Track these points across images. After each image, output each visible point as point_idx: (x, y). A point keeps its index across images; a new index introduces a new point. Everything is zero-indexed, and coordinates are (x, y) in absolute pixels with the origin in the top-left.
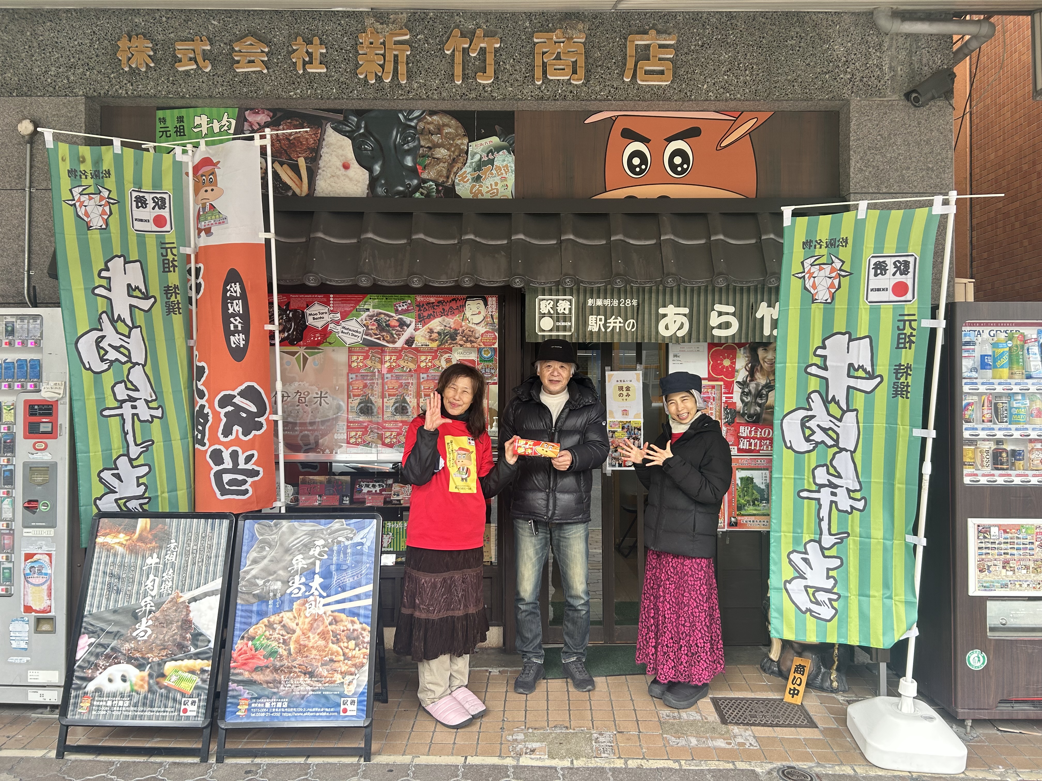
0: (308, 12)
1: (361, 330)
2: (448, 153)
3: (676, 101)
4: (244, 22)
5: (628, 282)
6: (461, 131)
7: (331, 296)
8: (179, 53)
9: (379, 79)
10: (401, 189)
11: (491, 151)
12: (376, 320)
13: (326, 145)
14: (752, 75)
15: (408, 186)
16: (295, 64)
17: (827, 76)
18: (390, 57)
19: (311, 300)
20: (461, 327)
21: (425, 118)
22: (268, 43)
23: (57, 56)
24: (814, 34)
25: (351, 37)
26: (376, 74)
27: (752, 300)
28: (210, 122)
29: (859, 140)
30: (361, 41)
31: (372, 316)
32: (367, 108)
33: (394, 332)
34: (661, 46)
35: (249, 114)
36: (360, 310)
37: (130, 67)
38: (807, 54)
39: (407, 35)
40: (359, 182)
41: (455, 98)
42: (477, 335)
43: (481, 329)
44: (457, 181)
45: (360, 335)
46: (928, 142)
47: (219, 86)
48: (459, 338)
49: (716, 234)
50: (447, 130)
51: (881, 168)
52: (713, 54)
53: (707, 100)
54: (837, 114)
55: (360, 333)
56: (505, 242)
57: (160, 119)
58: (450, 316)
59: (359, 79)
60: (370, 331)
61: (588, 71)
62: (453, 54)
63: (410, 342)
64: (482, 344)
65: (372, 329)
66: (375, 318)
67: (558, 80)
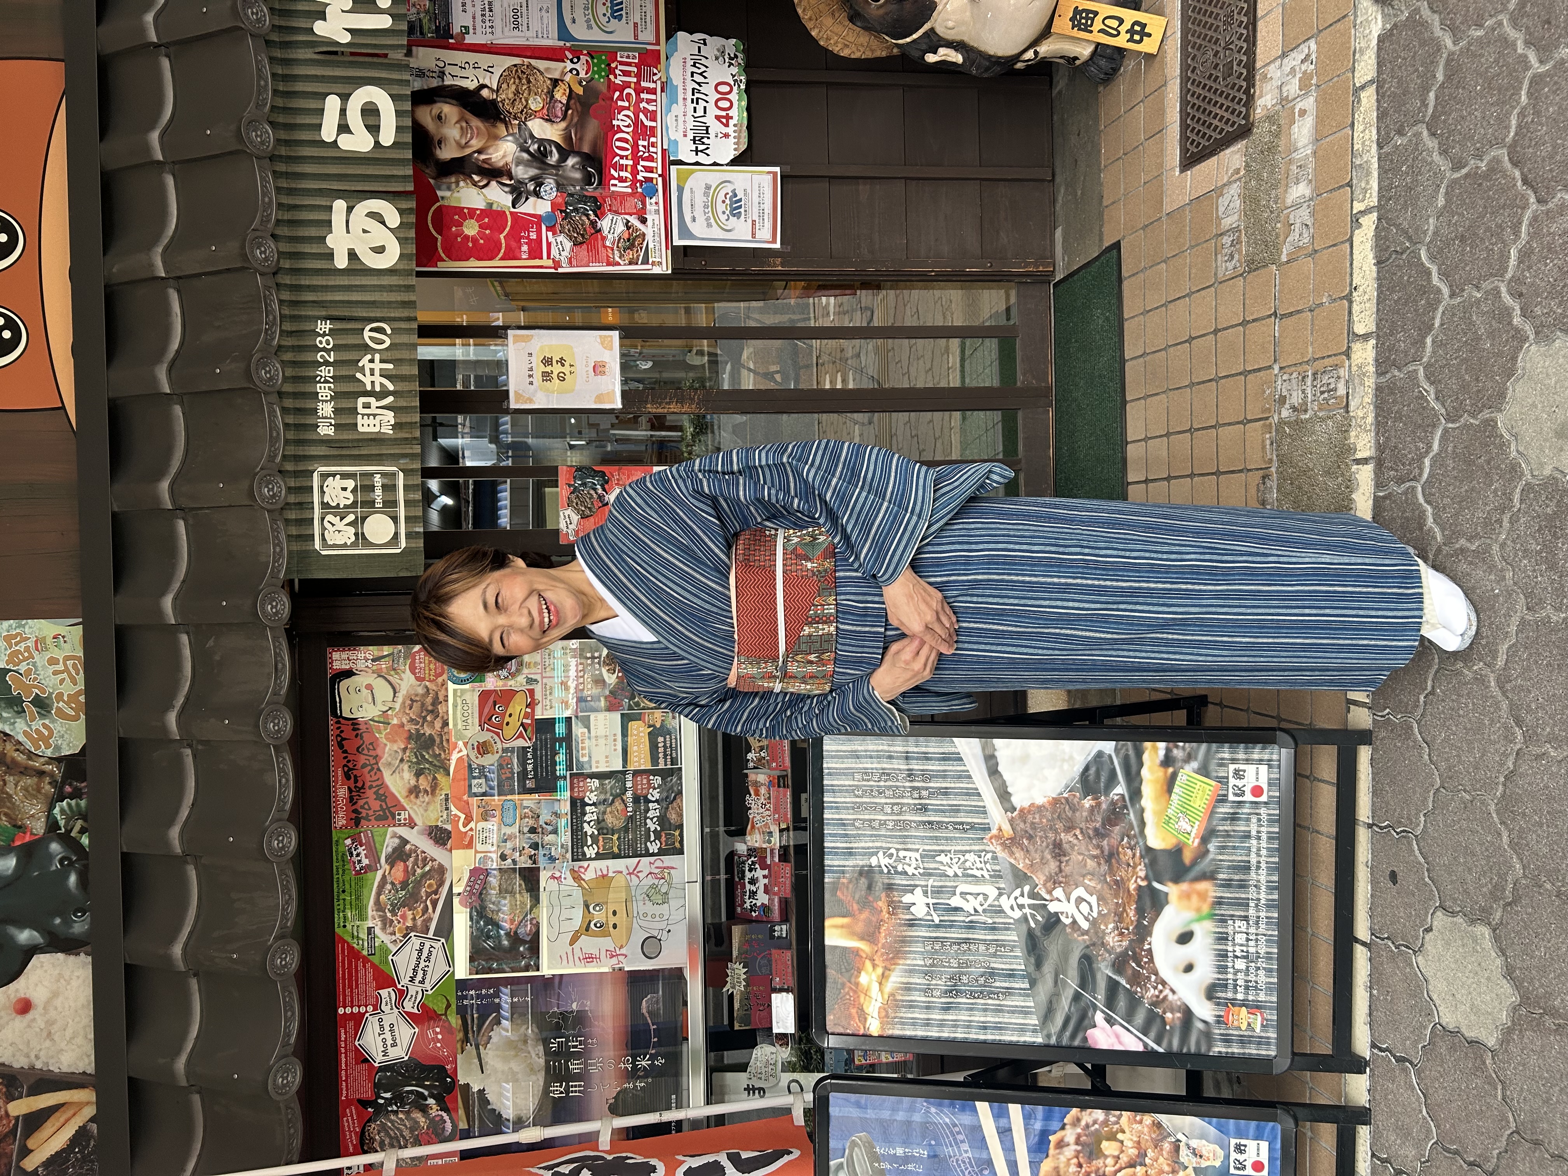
1: (415, 942)
5: (268, 351)
7: (341, 1011)
10: (73, 879)
12: (393, 912)
15: (67, 864)
19: (351, 1055)
20: (402, 725)
27: (310, 54)
31: (384, 920)
33: (419, 871)
36: (370, 946)
40: (60, 975)
42: (421, 690)
43: (407, 682)
44: (49, 753)
45: (427, 945)
48: (428, 731)
49: (148, 148)
55: (422, 945)
56: (184, 638)
58: (378, 752)
60: (419, 922)
63: (440, 836)
64: (440, 680)
65: (414, 919)
66: (389, 915)
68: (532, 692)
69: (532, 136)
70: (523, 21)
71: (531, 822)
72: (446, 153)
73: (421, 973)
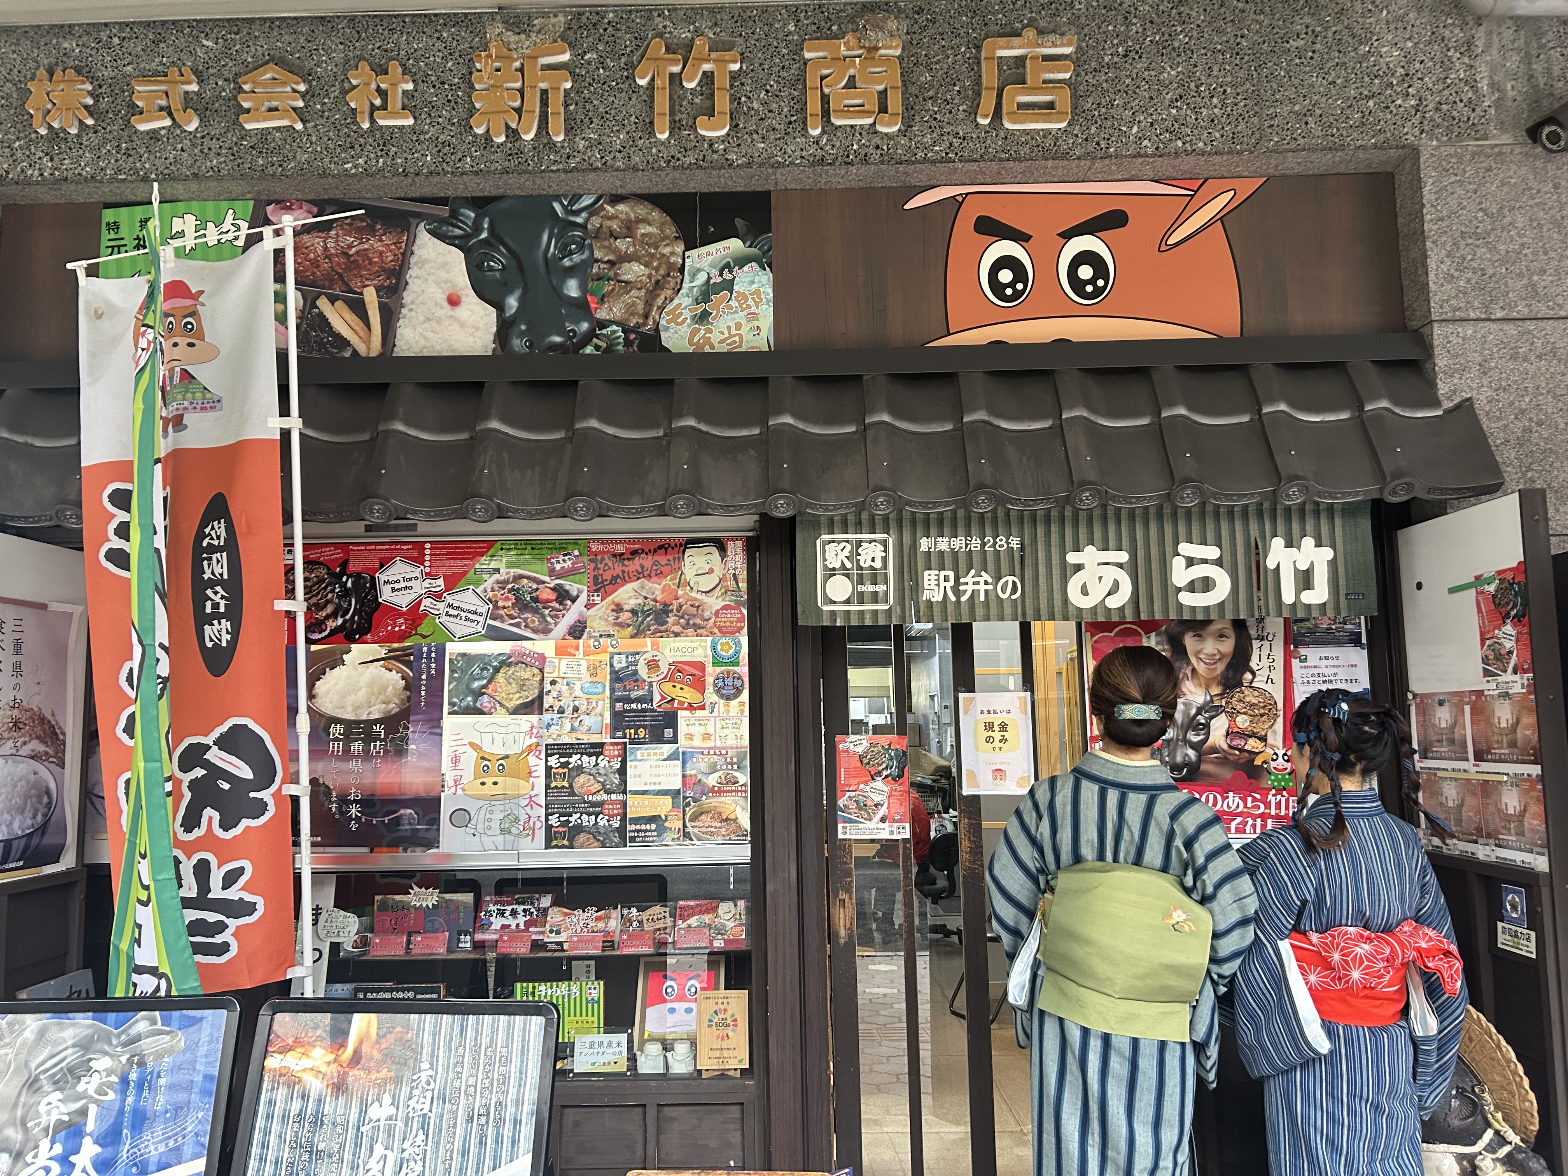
0: (382, 18)
1: (483, 609)
2: (647, 271)
3: (1079, 158)
4: (261, 42)
5: (1001, 501)
6: (671, 230)
7: (427, 545)
8: (139, 99)
9: (513, 134)
10: (558, 339)
11: (727, 265)
12: (511, 590)
13: (416, 264)
14: (1224, 105)
15: (570, 335)
16: (354, 111)
17: (1371, 103)
18: (532, 93)
19: (388, 554)
20: (677, 599)
21: (602, 208)
22: (305, 75)
24: (1340, 27)
25: (461, 60)
26: (507, 127)
27: (1254, 532)
28: (201, 226)
29: (1442, 220)
30: (478, 65)
31: (506, 582)
32: (494, 193)
34: (1046, 59)
35: (273, 211)
36: (482, 570)
38: (1330, 64)
39: (564, 52)
40: (477, 329)
41: (656, 166)
42: (707, 614)
43: (715, 603)
44: (663, 322)
45: (480, 619)
47: (212, 156)
48: (671, 619)
49: (1172, 404)
50: (644, 229)
51: (1490, 272)
52: (1148, 69)
53: (1138, 155)
54: (1389, 177)
55: (481, 614)
56: (756, 431)
57: (108, 224)
58: (654, 579)
59: (476, 136)
60: (501, 612)
61: (908, 107)
62: (651, 85)
63: (577, 631)
64: (716, 631)
65: (504, 608)
66: (510, 586)
67: (852, 126)
68: (703, 708)
69: (1212, 718)
71: (583, 708)
72: (1189, 641)
73: (455, 613)
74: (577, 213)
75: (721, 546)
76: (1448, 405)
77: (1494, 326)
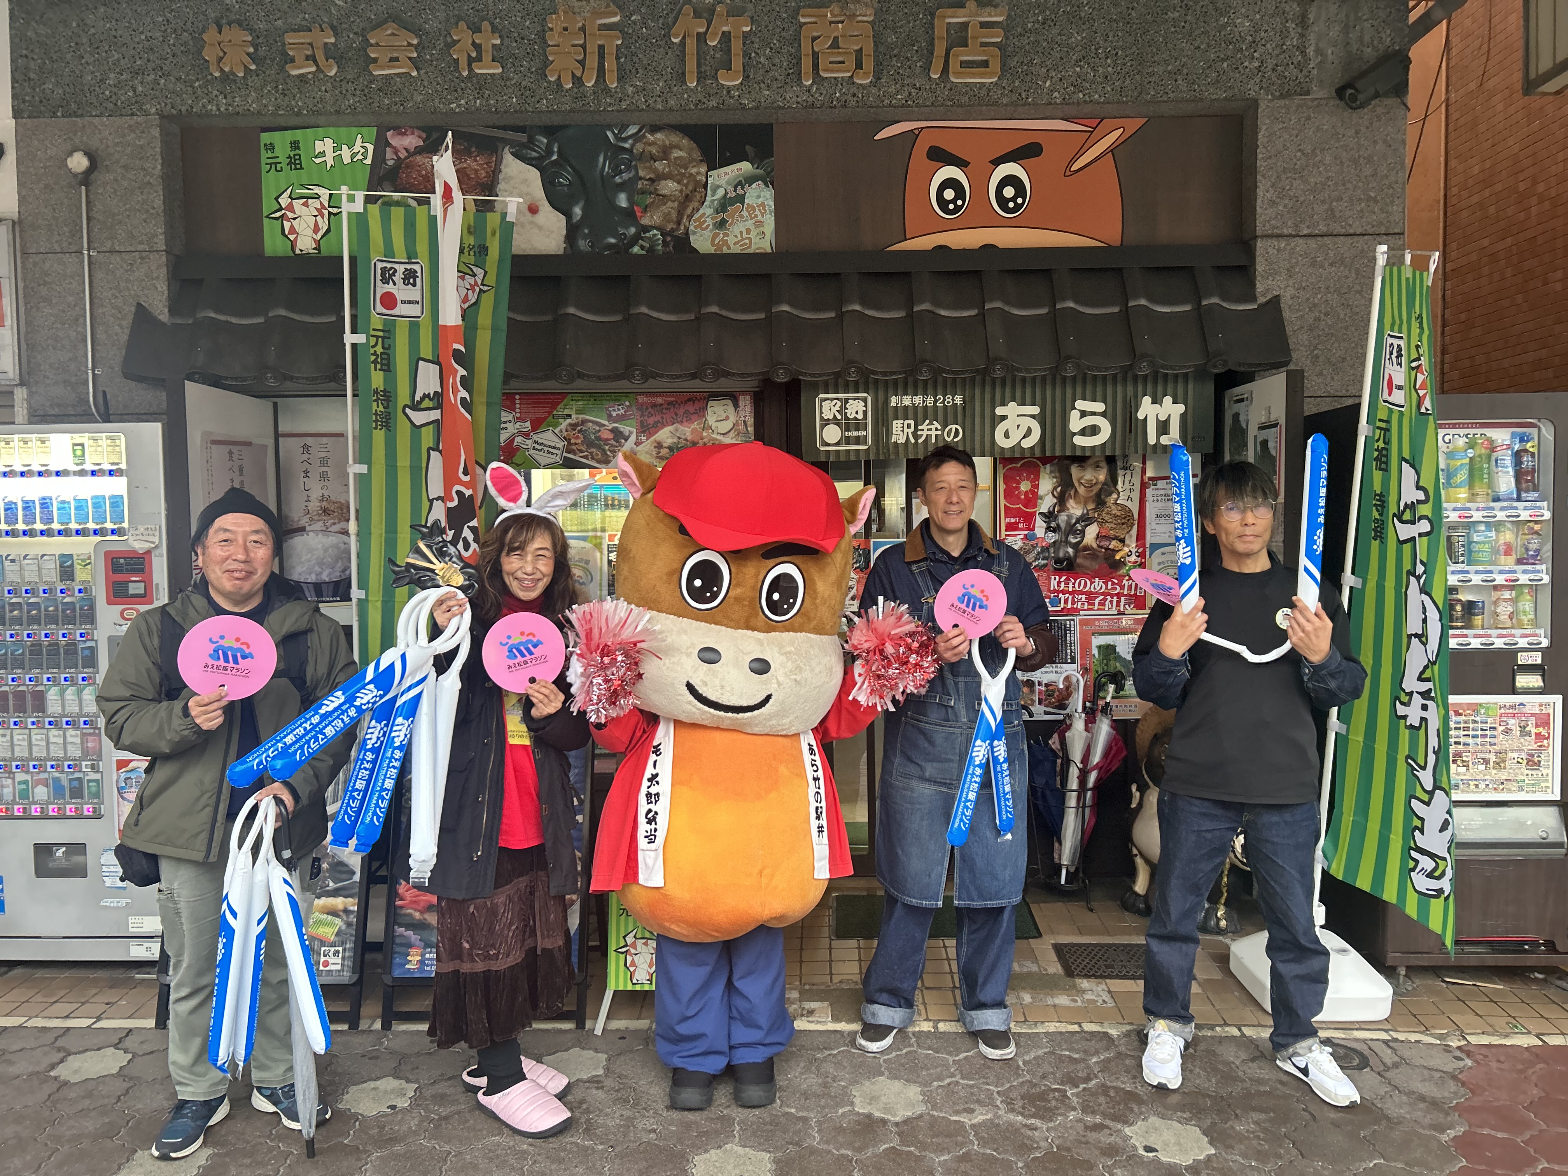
1: (560, 445)
2: (679, 187)
3: (1006, 105)
5: (939, 369)
6: (697, 155)
7: (517, 397)
8: (290, 50)
9: (578, 81)
10: (613, 241)
11: (740, 183)
12: (580, 431)
13: (503, 178)
14: (1116, 65)
15: (621, 237)
16: (457, 61)
17: (1225, 65)
18: (592, 48)
21: (644, 136)
22: (417, 31)
23: (116, 56)
25: (536, 20)
26: (573, 75)
27: (1130, 394)
28: (338, 148)
29: (1270, 158)
30: (550, 26)
31: (576, 425)
33: (607, 448)
34: (984, 25)
35: (393, 135)
36: (559, 417)
37: (222, 70)
38: (1197, 33)
39: (615, 15)
40: (552, 232)
41: (687, 108)
44: (692, 228)
45: (559, 453)
46: (1369, 160)
47: (349, 96)
49: (1064, 300)
50: (676, 154)
52: (1060, 34)
53: (1050, 104)
54: (1240, 120)
55: (559, 449)
56: (763, 316)
57: (265, 145)
59: (550, 82)
60: (574, 447)
61: (878, 64)
62: (683, 43)
65: (576, 444)
66: (579, 428)
67: (835, 78)
69: (1087, 526)
70: (1162, 520)
72: (1075, 471)
73: (540, 447)
74: (625, 140)
75: (733, 397)
76: (1262, 300)
77: (1301, 241)
